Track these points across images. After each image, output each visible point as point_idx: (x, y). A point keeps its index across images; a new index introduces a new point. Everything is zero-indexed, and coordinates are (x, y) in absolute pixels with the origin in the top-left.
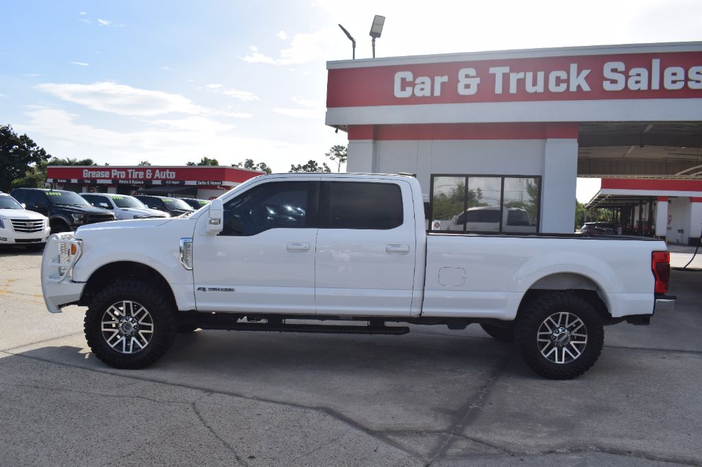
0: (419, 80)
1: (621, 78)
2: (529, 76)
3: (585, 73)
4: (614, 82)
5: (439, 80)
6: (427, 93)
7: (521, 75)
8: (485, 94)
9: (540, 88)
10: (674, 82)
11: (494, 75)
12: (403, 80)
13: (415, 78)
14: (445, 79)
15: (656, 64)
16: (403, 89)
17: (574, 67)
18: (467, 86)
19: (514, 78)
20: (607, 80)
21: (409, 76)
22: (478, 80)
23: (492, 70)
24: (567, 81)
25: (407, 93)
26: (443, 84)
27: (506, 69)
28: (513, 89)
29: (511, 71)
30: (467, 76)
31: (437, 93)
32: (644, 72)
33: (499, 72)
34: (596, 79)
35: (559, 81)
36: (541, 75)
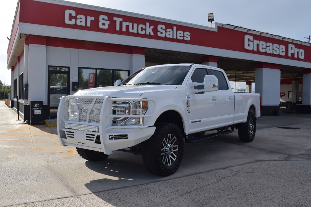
0: (79, 16)
1: (164, 32)
2: (131, 24)
3: (152, 27)
4: (162, 33)
5: (90, 19)
6: (83, 24)
7: (127, 23)
8: (112, 30)
9: (135, 31)
10: (180, 36)
11: (115, 21)
12: (70, 15)
13: (77, 15)
14: (93, 18)
15: (175, 28)
16: (70, 19)
17: (148, 24)
18: (104, 24)
19: (125, 24)
20: (159, 32)
21: (73, 13)
22: (108, 22)
23: (115, 19)
24: (145, 30)
25: (73, 22)
26: (91, 21)
27: (121, 20)
28: (124, 29)
29: (124, 21)
30: (103, 19)
31: (89, 25)
32: (171, 30)
33: (118, 20)
34: (155, 30)
35: (142, 29)
36: (135, 25)
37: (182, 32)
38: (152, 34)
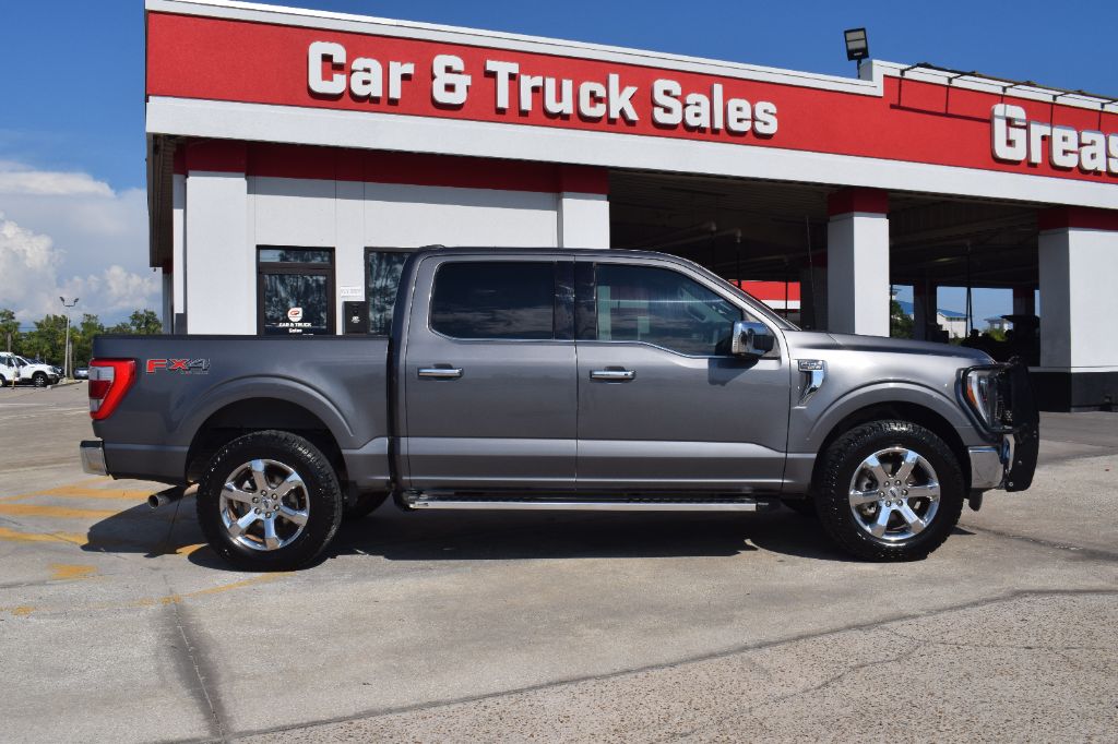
1: (676, 105)
2: (551, 83)
3: (630, 90)
4: (668, 110)
7: (538, 81)
8: (481, 107)
9: (567, 107)
10: (739, 120)
11: (493, 75)
15: (718, 89)
17: (614, 79)
18: (450, 88)
19: (527, 83)
20: (659, 106)
22: (466, 80)
23: (491, 65)
24: (605, 100)
26: (405, 77)
27: (514, 68)
28: (526, 103)
29: (523, 70)
30: (449, 70)
31: (396, 92)
32: (703, 99)
33: (503, 69)
34: (645, 101)
35: (595, 99)
36: (567, 85)
37: (744, 104)
38: (632, 115)
